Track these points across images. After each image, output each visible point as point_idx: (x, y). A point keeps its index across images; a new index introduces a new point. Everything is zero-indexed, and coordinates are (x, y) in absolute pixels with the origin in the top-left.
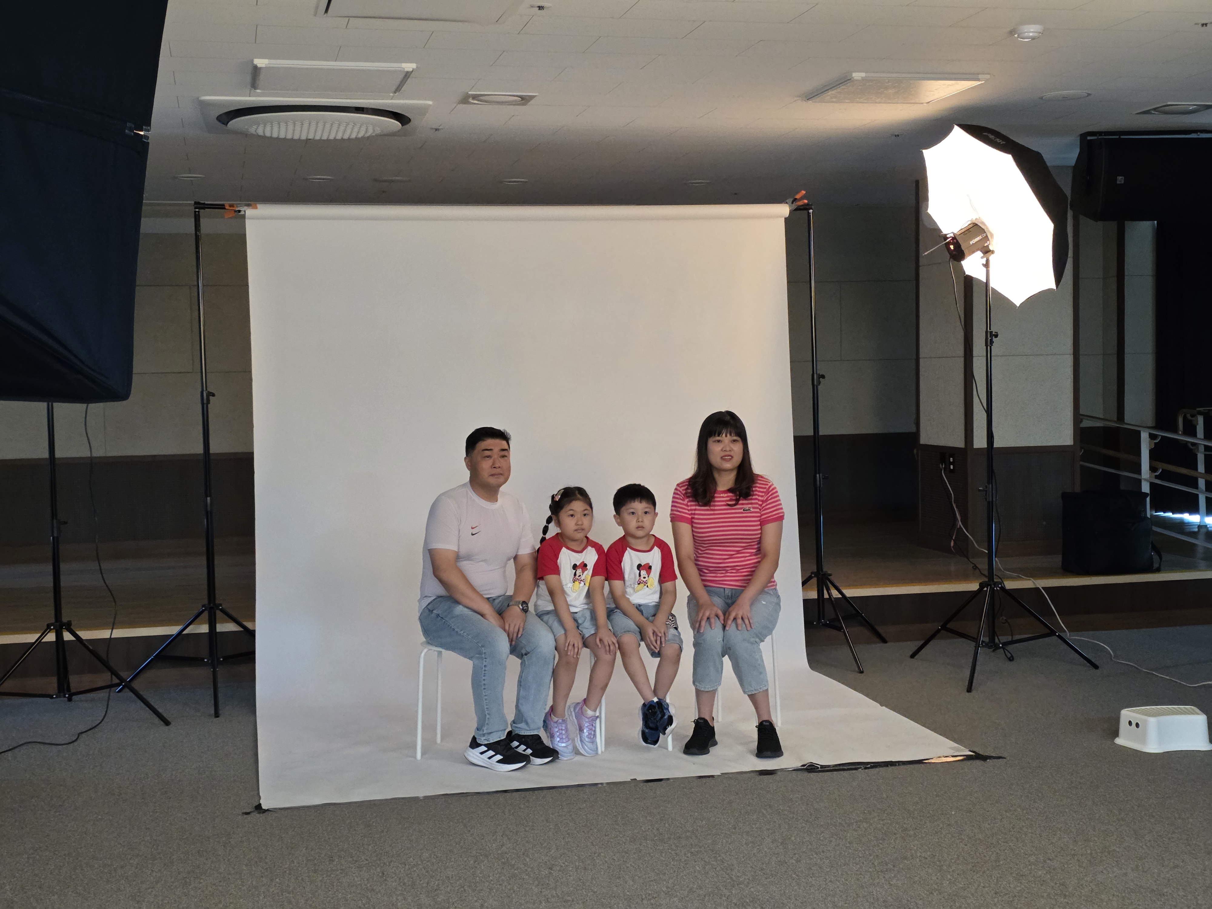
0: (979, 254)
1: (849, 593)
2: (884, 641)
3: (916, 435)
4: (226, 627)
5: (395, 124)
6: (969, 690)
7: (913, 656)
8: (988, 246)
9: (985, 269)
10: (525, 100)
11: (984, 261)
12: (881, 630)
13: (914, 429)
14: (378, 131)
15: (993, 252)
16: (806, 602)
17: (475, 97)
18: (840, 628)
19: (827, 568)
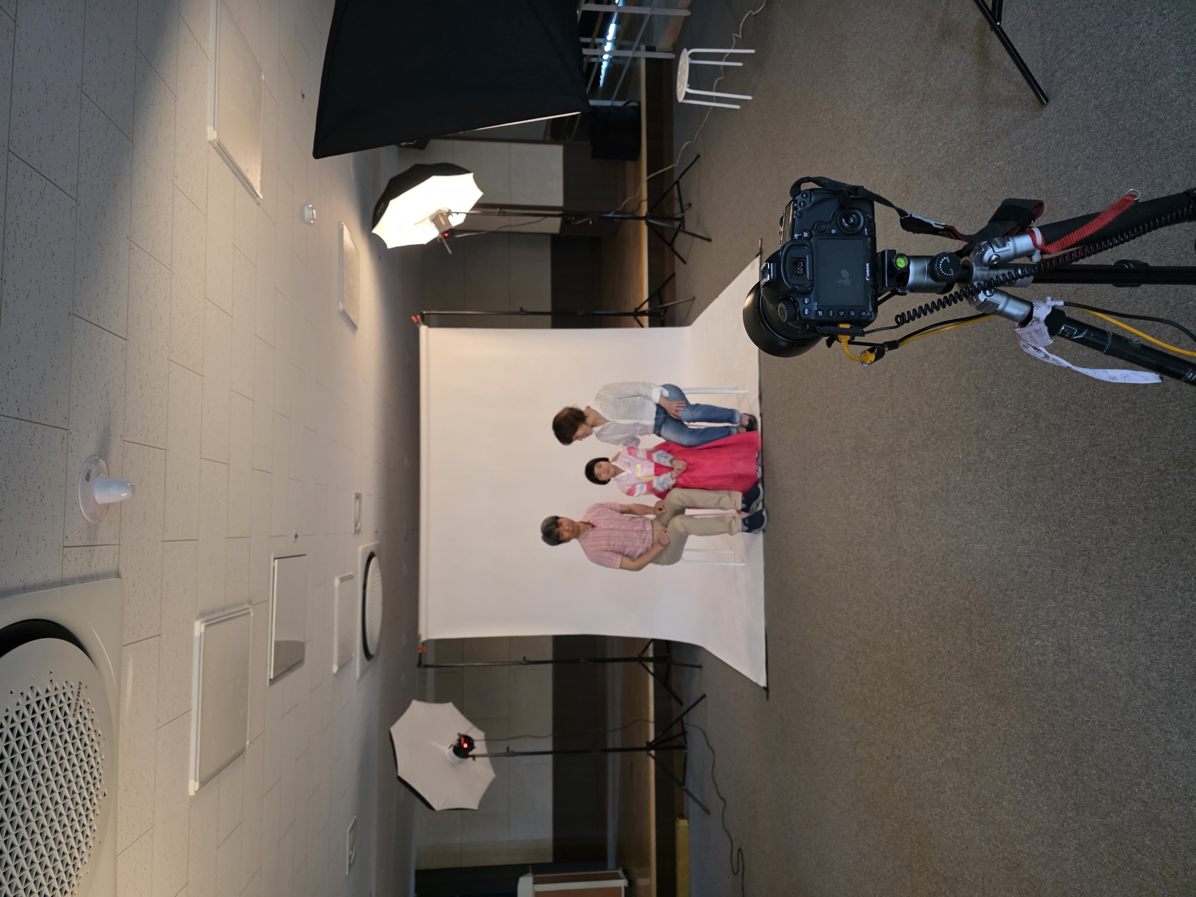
0: (450, 218)
1: (646, 296)
2: (674, 275)
3: (554, 237)
4: (651, 654)
5: (374, 561)
6: (709, 240)
7: (685, 262)
8: (447, 213)
9: (459, 214)
10: (358, 497)
11: (456, 214)
12: (667, 276)
13: (549, 238)
14: (378, 570)
15: (450, 210)
16: (652, 325)
17: (356, 525)
18: (667, 307)
19: (632, 310)
